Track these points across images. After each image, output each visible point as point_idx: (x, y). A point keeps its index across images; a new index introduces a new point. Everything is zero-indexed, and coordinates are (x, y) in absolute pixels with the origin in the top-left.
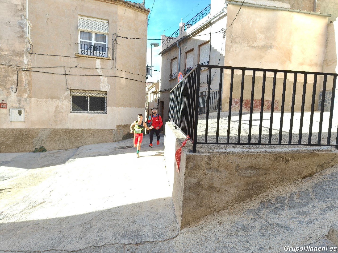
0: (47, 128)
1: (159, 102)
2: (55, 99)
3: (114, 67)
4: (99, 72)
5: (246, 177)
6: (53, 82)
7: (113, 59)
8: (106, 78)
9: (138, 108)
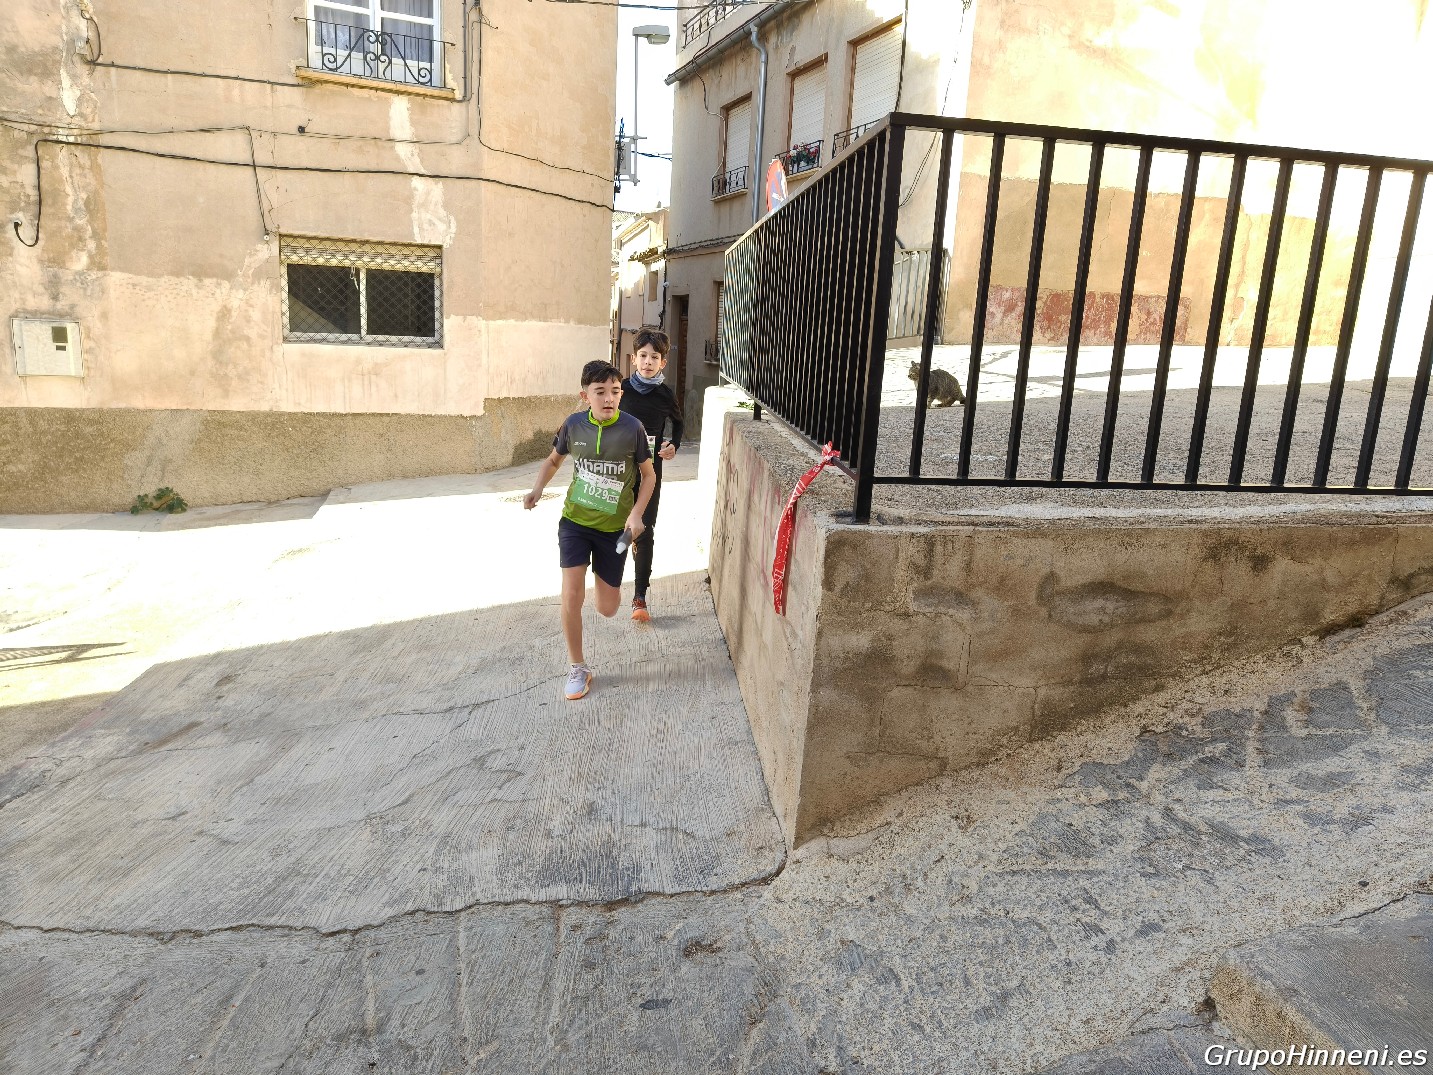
0: (185, 407)
1: (669, 298)
2: (215, 280)
3: (473, 134)
4: (407, 156)
5: (1086, 629)
6: (201, 200)
7: (465, 99)
8: (436, 184)
9: (580, 321)
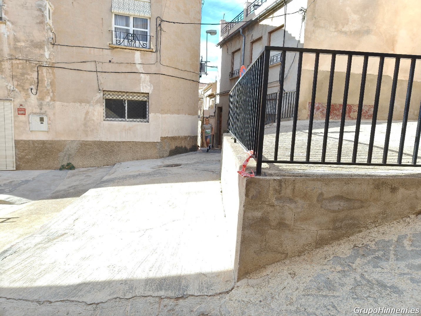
0: (75, 140)
1: (217, 108)
2: (85, 104)
3: (158, 61)
4: (139, 68)
5: (334, 211)
6: (82, 81)
7: (156, 51)
8: (148, 75)
9: (189, 115)
